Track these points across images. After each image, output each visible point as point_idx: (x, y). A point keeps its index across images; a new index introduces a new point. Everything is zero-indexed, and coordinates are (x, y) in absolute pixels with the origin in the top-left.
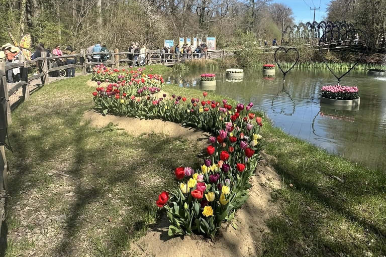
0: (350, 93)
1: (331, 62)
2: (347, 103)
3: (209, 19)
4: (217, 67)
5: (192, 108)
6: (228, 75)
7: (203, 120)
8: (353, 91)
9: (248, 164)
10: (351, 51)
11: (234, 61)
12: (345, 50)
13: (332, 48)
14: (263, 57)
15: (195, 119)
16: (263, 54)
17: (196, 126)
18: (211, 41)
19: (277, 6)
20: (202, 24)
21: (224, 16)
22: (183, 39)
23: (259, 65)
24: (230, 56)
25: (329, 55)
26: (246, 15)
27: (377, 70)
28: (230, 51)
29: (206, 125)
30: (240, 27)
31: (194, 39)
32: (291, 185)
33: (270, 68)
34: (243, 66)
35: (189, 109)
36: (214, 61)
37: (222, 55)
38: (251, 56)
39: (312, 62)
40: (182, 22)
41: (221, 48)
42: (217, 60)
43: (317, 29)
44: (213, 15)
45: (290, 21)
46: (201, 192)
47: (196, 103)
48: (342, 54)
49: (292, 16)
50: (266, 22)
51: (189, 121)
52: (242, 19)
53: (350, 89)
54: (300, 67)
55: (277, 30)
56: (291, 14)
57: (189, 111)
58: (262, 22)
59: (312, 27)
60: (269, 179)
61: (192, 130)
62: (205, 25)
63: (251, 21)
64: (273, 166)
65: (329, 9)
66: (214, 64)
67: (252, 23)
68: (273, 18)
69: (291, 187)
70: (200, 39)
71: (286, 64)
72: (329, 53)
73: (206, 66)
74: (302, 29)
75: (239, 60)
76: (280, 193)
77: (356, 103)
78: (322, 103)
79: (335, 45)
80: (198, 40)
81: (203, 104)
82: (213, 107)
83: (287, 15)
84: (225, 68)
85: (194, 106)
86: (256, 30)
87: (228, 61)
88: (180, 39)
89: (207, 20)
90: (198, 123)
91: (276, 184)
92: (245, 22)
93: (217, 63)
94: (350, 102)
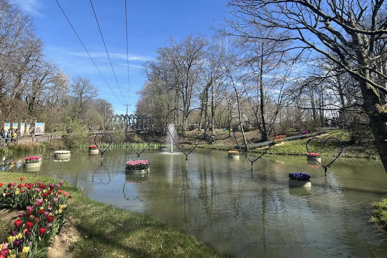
0: (143, 165)
1: (138, 142)
2: (140, 172)
3: (39, 107)
4: (44, 149)
5: (9, 192)
6: (55, 156)
7: (18, 200)
8: (145, 163)
9: (51, 228)
10: (150, 135)
11: (62, 144)
12: (146, 134)
13: (138, 133)
14: (87, 139)
15: (10, 200)
16: (88, 137)
17: (12, 207)
18: (40, 126)
19: (100, 100)
20: (31, 111)
21: (54, 106)
22: (9, 124)
23: (84, 146)
24: (58, 139)
25: (136, 138)
26: (75, 105)
27: (163, 147)
28: (59, 135)
29: (20, 204)
30: (69, 115)
31: (22, 124)
32: (86, 237)
33: (94, 148)
34: (69, 148)
35: (5, 193)
36: (42, 144)
37: (50, 139)
38: (78, 139)
39: (125, 143)
40: (9, 108)
41: (50, 132)
42: (44, 143)
43: (128, 119)
44: (44, 104)
45: (111, 112)
46: (4, 255)
47: (12, 186)
48: (144, 136)
49: (112, 108)
50: (91, 112)
51: (5, 203)
52: (71, 108)
53: (143, 162)
54: (116, 147)
55: (100, 118)
56: (112, 107)
57: (4, 195)
58: (88, 111)
59: (125, 118)
60: (70, 237)
61: (7, 211)
62: (35, 112)
63: (79, 110)
64: (75, 226)
65: (137, 106)
66: (42, 147)
67: (80, 112)
68: (98, 109)
69: (86, 238)
70: (29, 124)
71: (106, 145)
72: (136, 136)
73: (32, 149)
74: (118, 119)
75: (66, 142)
76: (76, 245)
77: (147, 171)
78: (126, 173)
79: (140, 131)
80: (26, 125)
81: (19, 187)
82: (29, 188)
83: (108, 108)
84: (53, 150)
85: (10, 189)
86: (83, 118)
87: (56, 144)
88: (6, 124)
89: (36, 108)
90: (13, 204)
91: (75, 239)
92: (74, 111)
93: (44, 145)
94: (143, 170)
